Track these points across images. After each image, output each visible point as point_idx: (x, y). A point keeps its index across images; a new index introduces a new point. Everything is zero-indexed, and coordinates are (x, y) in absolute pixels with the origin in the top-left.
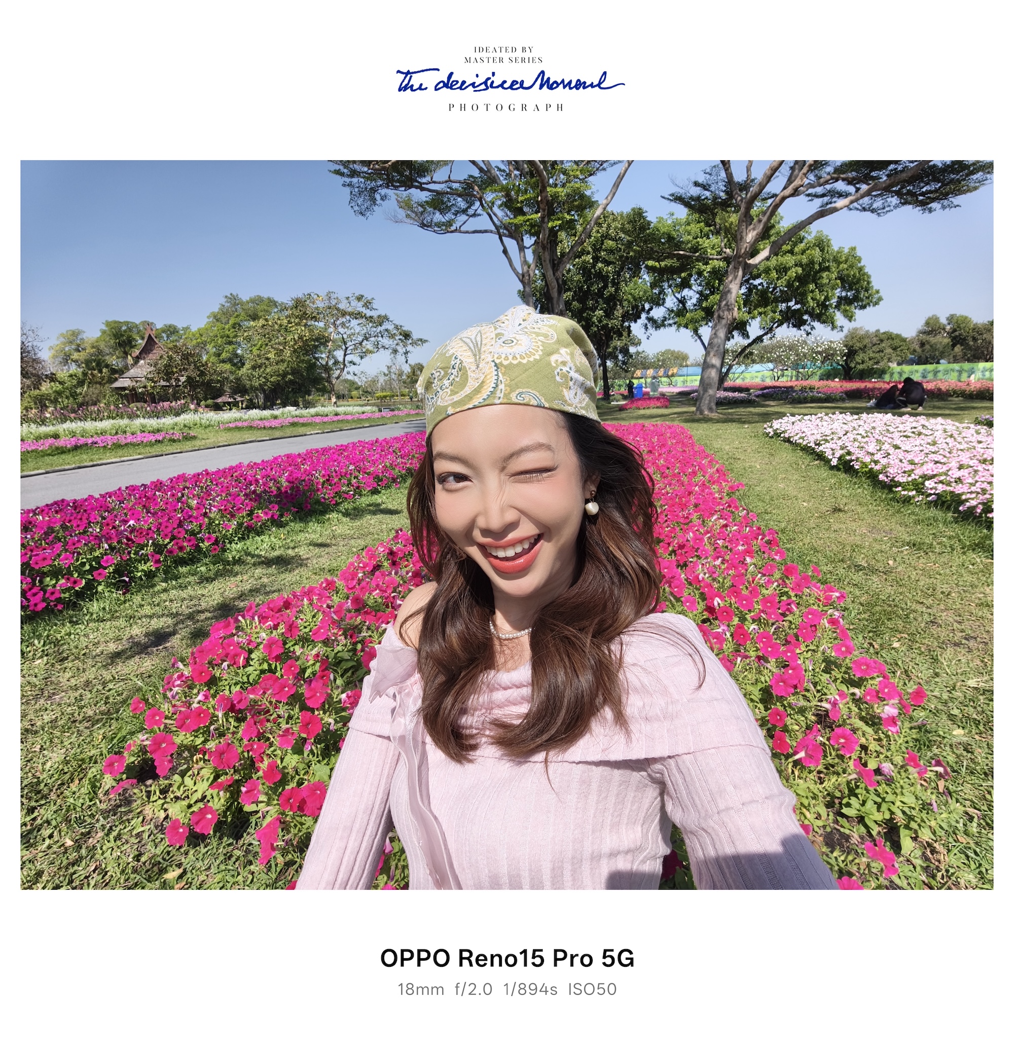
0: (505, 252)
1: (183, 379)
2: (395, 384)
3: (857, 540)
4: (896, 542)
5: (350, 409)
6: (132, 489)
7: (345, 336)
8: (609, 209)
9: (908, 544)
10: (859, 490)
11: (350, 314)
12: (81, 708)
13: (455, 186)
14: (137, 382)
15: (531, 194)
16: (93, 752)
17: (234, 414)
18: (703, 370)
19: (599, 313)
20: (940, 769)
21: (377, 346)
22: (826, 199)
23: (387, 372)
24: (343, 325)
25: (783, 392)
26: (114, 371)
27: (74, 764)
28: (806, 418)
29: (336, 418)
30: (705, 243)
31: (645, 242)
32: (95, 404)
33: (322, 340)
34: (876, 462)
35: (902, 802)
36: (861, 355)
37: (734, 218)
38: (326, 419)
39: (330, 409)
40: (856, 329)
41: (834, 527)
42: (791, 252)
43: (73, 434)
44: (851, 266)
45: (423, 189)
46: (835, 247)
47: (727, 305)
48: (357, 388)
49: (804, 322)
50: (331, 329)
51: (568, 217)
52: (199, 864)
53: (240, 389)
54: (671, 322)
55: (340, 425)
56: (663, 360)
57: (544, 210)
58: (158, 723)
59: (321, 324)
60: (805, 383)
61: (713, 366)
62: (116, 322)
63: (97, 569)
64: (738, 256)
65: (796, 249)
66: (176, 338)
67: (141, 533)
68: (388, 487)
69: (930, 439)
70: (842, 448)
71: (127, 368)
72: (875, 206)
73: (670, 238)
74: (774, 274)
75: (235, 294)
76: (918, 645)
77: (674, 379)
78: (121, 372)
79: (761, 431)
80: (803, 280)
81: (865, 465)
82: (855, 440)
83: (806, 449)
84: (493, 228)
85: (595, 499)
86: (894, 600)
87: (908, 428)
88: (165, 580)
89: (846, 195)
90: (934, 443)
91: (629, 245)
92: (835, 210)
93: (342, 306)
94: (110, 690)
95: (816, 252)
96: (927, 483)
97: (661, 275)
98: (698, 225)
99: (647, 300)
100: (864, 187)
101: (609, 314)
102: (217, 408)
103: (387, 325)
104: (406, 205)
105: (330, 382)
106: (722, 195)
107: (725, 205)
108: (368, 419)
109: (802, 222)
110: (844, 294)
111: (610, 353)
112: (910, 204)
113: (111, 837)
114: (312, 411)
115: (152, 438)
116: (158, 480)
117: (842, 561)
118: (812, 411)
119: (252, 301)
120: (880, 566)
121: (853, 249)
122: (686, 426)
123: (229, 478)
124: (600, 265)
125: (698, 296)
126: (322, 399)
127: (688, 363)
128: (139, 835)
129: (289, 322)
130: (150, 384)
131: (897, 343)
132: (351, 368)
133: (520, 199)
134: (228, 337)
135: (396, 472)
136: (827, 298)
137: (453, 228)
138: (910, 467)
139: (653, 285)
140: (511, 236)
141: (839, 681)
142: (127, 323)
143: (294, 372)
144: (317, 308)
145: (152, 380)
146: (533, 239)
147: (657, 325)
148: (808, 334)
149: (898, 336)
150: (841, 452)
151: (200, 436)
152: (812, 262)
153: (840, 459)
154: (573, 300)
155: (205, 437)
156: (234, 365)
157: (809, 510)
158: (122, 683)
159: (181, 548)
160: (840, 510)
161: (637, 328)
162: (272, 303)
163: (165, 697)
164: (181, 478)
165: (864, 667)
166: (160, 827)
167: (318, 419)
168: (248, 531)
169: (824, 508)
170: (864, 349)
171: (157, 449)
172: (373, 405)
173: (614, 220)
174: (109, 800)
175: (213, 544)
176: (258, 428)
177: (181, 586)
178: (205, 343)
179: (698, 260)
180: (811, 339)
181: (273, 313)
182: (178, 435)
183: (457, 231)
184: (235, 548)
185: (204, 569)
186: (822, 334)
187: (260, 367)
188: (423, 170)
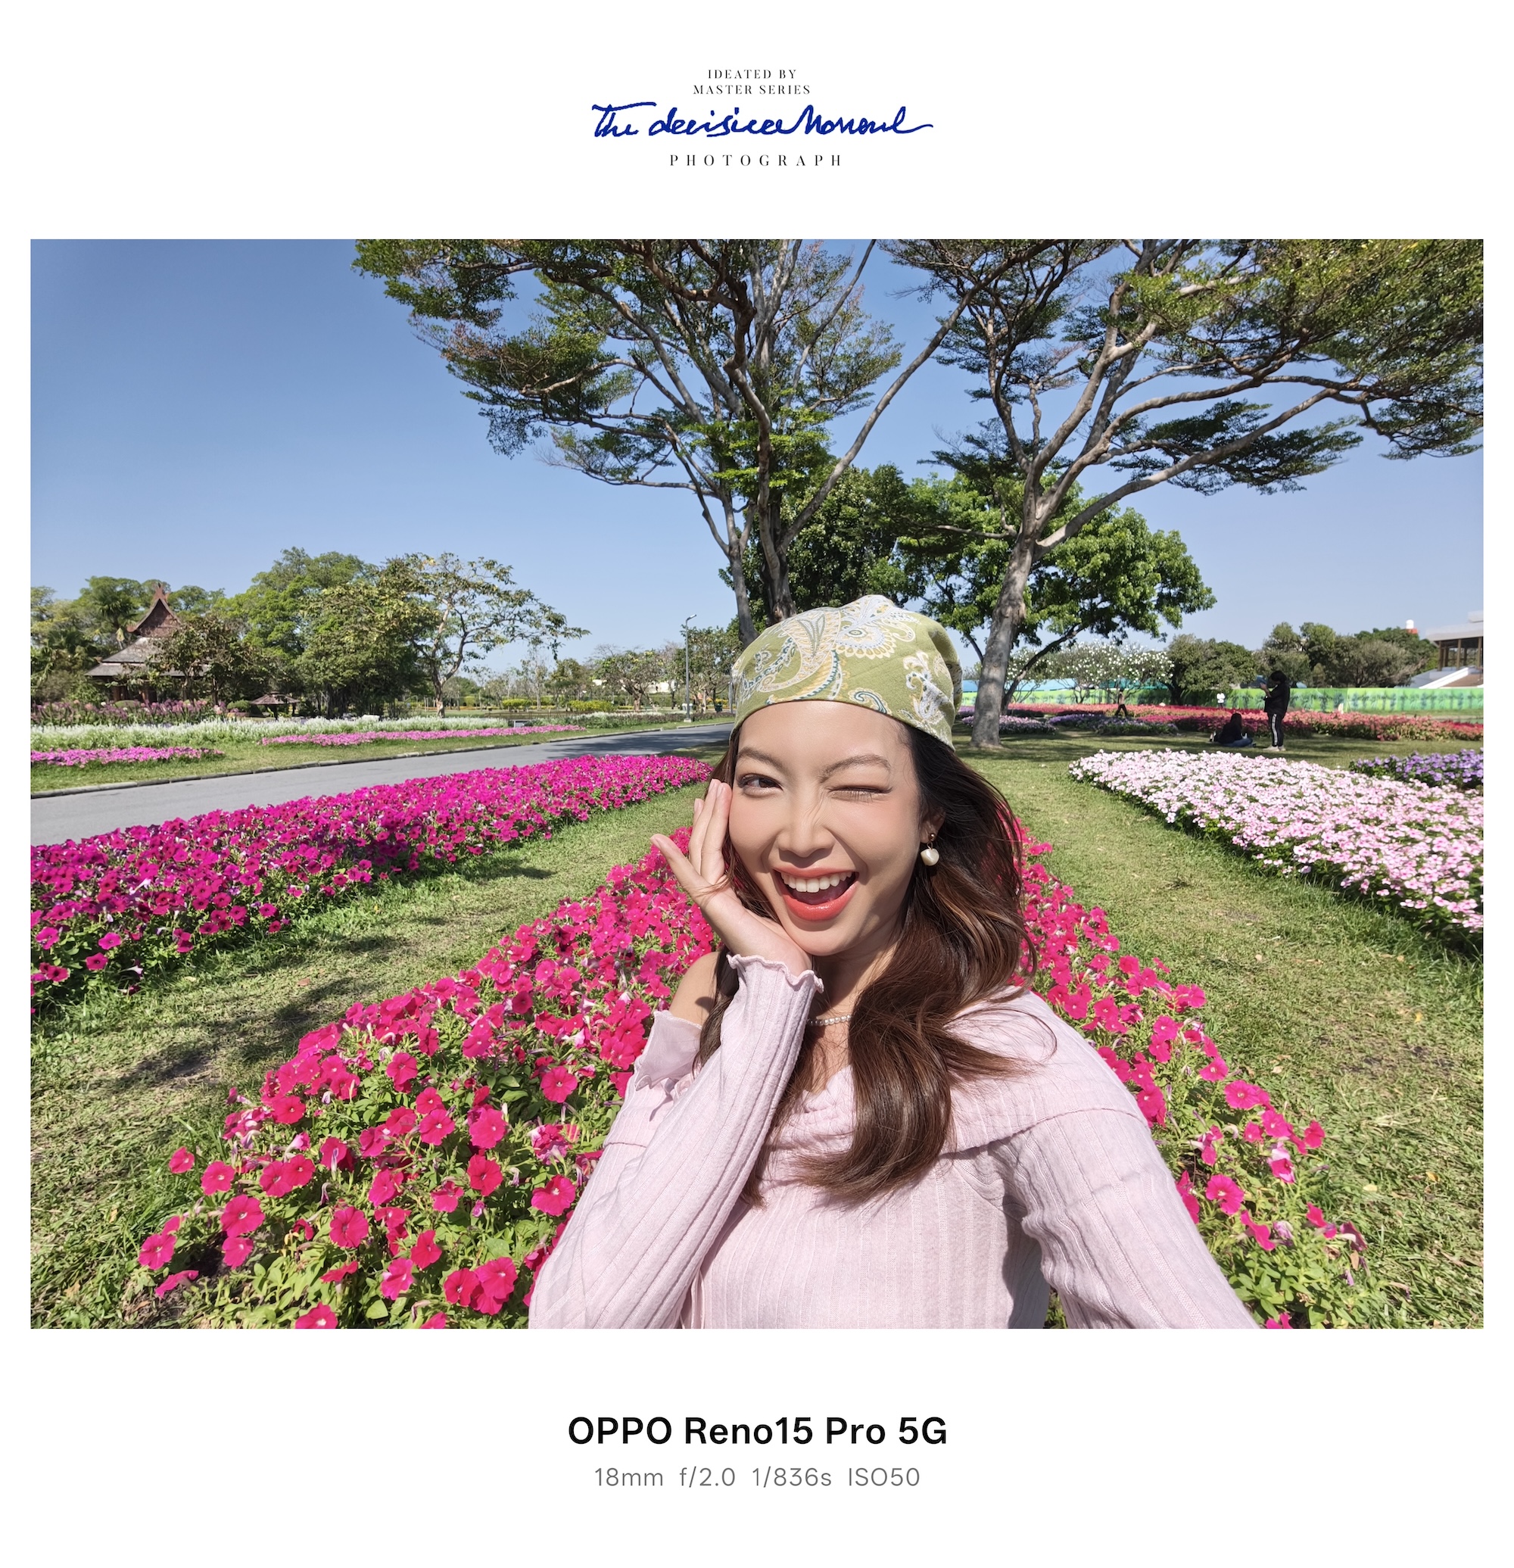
0: (706, 514)
1: (207, 668)
2: (533, 687)
3: (1212, 926)
4: (1262, 929)
5: (465, 721)
6: (137, 831)
7: (465, 617)
8: (853, 465)
9: (1279, 932)
10: (1207, 858)
11: (476, 587)
13: (636, 421)
14: (132, 669)
15: (746, 441)
16: (104, 1237)
17: (284, 723)
18: (980, 686)
20: (1352, 1237)
21: (512, 633)
22: (1138, 470)
23: (521, 670)
24: (463, 601)
25: (1090, 719)
26: (94, 652)
27: (72, 1257)
28: (1129, 755)
29: (443, 734)
30: (980, 516)
31: (899, 511)
32: (59, 699)
33: (428, 623)
34: (1227, 819)
35: (1307, 1277)
36: (1193, 672)
37: (1019, 487)
38: (428, 735)
39: (433, 720)
40: (1184, 637)
41: (1179, 908)
42: (1095, 533)
44: (1174, 556)
45: (593, 425)
46: (1152, 530)
47: (1009, 599)
48: (474, 691)
49: (1113, 627)
50: (445, 606)
51: (797, 476)
53: (293, 686)
55: (449, 745)
57: (764, 464)
58: (222, 1186)
59: (429, 598)
61: (993, 680)
62: (107, 579)
63: (90, 953)
64: (1024, 536)
65: (1101, 530)
66: (200, 607)
67: (163, 899)
68: (533, 838)
69: (1295, 790)
70: (1181, 799)
71: (116, 649)
72: (1200, 481)
73: (932, 509)
74: (1073, 561)
75: (299, 548)
76: (1306, 1070)
78: (105, 653)
79: (1064, 772)
80: (1111, 569)
81: (1212, 823)
82: (1196, 788)
83: (1130, 799)
84: (690, 482)
85: (935, 844)
86: (1268, 1009)
87: (1265, 774)
88: (195, 973)
89: (1162, 466)
90: (1301, 796)
91: (876, 514)
92: (1151, 484)
93: (464, 574)
94: (118, 1142)
95: (1128, 536)
96: (1296, 849)
97: (918, 556)
98: (970, 493)
99: (899, 588)
100: (1185, 458)
102: (255, 712)
103: (527, 606)
104: (568, 443)
105: (435, 680)
106: (1002, 455)
107: (1004, 468)
108: (493, 737)
109: (1108, 496)
110: (1165, 591)
112: (1243, 481)
114: (407, 722)
115: (154, 756)
116: (177, 820)
117: (1194, 954)
118: (1133, 746)
119: (324, 559)
120: (1245, 962)
121: (1176, 534)
123: (292, 819)
124: (835, 538)
125: (969, 585)
126: (419, 704)
129: (382, 593)
130: (152, 674)
131: (1238, 657)
132: (472, 663)
133: (732, 445)
134: (283, 609)
135: (546, 816)
136: (1144, 595)
137: (633, 478)
138: (1271, 827)
139: (909, 569)
140: (715, 494)
141: (1208, 1116)
142: (124, 581)
143: (381, 664)
144: (425, 575)
145: (157, 667)
146: (747, 500)
148: (1119, 643)
149: (1240, 648)
150: (1180, 804)
151: (229, 754)
152: (1122, 548)
153: (1178, 813)
154: (798, 582)
155: (238, 756)
156: (288, 650)
157: (1142, 884)
158: (137, 1132)
159: (224, 924)
160: (1184, 885)
162: (355, 563)
164: (216, 817)
165: (1241, 1095)
167: (414, 735)
168: (326, 900)
169: (1162, 882)
170: (1195, 664)
171: (160, 773)
172: (499, 716)
173: (855, 480)
174: (140, 1310)
175: (271, 919)
176: (323, 746)
177: (220, 981)
178: (245, 617)
179: (971, 538)
180: (1124, 648)
181: (356, 579)
182: (194, 752)
183: (637, 481)
184: (305, 925)
185: (256, 956)
186: (1138, 643)
187: (328, 655)
188: (594, 400)
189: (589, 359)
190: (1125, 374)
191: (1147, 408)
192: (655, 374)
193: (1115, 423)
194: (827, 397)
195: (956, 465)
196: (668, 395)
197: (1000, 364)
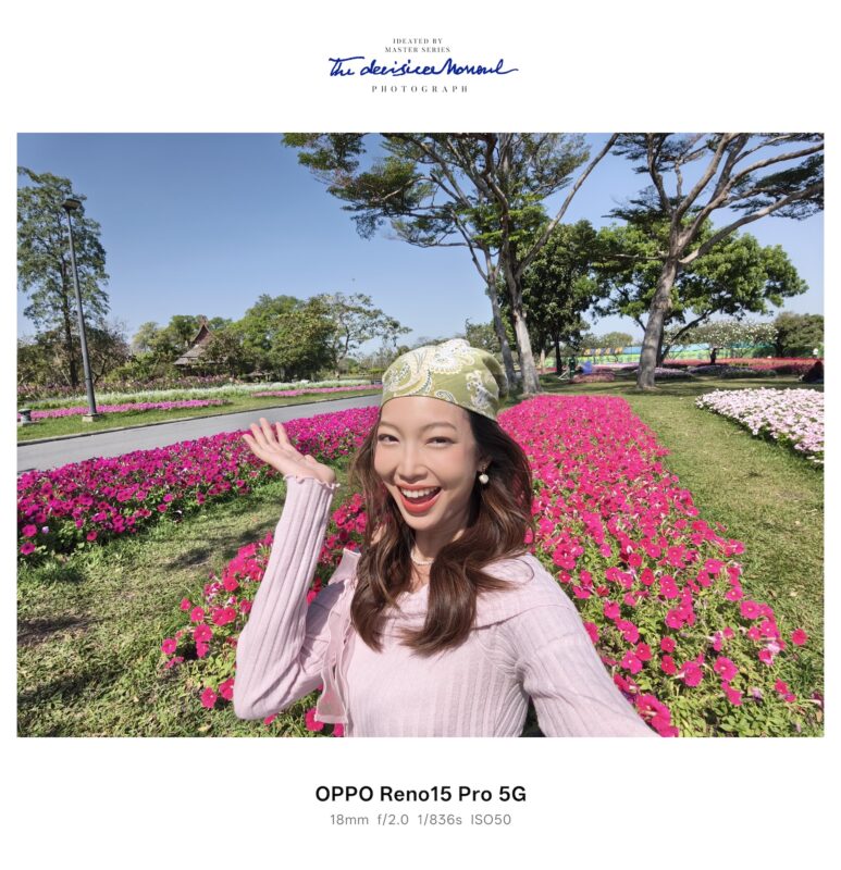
0: (475, 259)
1: (225, 359)
2: (385, 362)
3: (769, 502)
4: (805, 504)
5: (349, 382)
6: (186, 443)
7: (348, 326)
8: (561, 222)
9: (816, 507)
10: (777, 458)
11: (353, 309)
12: (146, 605)
13: (437, 210)
14: (192, 360)
15: (495, 215)
16: (153, 637)
17: (262, 386)
18: (642, 351)
19: (553, 304)
20: (818, 702)
21: (372, 332)
22: (749, 209)
23: (379, 353)
24: (347, 318)
25: (717, 369)
26: (175, 353)
27: (141, 645)
28: (733, 392)
29: (338, 389)
30: (643, 247)
31: (591, 248)
32: (161, 377)
33: (330, 329)
34: (793, 433)
35: (771, 723)
36: (792, 335)
37: (666, 227)
38: (330, 390)
39: (334, 382)
40: (785, 314)
41: (749, 490)
42: (721, 251)
43: (145, 400)
44: (777, 262)
45: (411, 215)
46: (762, 245)
47: (661, 296)
48: (356, 365)
49: (736, 309)
50: (338, 321)
51: (525, 232)
52: (223, 723)
53: (267, 366)
54: (615, 310)
55: (341, 395)
56: (610, 342)
57: (505, 228)
58: (199, 618)
59: (331, 317)
60: (739, 360)
61: (651, 347)
62: (179, 317)
63: (160, 503)
64: (670, 257)
65: (725, 249)
66: (222, 327)
67: (192, 478)
70: (763, 420)
71: (185, 351)
72: (795, 211)
73: (613, 243)
74: (706, 270)
75: (266, 294)
76: (814, 596)
77: (620, 357)
78: (181, 353)
79: (692, 403)
80: (732, 274)
81: (782, 435)
82: (776, 413)
83: (731, 420)
84: (465, 241)
85: (487, 473)
86: (795, 556)
88: (206, 514)
89: (768, 204)
91: (577, 251)
92: (757, 217)
93: (347, 304)
94: (165, 594)
95: (745, 251)
97: (605, 273)
98: (637, 233)
99: (594, 293)
100: (783, 197)
101: (561, 305)
102: (249, 380)
103: (380, 318)
104: (400, 226)
105: (334, 360)
106: (656, 208)
107: (658, 216)
108: (363, 390)
109: (730, 226)
110: (772, 284)
111: (563, 336)
113: (164, 698)
114: (321, 383)
115: (201, 404)
116: (204, 437)
117: (753, 519)
118: (741, 385)
119: (279, 299)
120: (787, 525)
121: (779, 247)
122: (627, 398)
124: (553, 266)
125: (638, 289)
126: (328, 374)
127: (632, 343)
128: (182, 699)
129: (307, 316)
130: (201, 362)
132: (352, 351)
133: (487, 219)
134: (260, 327)
136: (756, 289)
137: (434, 242)
139: (599, 281)
140: (479, 247)
141: (729, 620)
142: (187, 317)
143: (309, 353)
144: (328, 305)
145: (203, 359)
146: (497, 250)
147: (603, 312)
148: (739, 319)
150: (762, 424)
151: (236, 403)
152: (740, 259)
153: (760, 429)
154: (531, 294)
155: (239, 403)
156: (264, 348)
157: (727, 474)
158: (174, 589)
159: (219, 490)
160: (756, 475)
161: (586, 316)
162: (294, 301)
163: (204, 600)
164: (222, 436)
165: (750, 609)
166: (197, 695)
167: (324, 390)
169: (741, 473)
170: (794, 330)
171: (203, 412)
172: (368, 378)
173: (565, 230)
174: (163, 672)
175: (242, 488)
176: (280, 397)
177: (217, 518)
178: (242, 332)
179: (637, 260)
180: (744, 322)
181: (295, 309)
182: (219, 402)
183: (436, 244)
184: (258, 490)
185: (234, 506)
186: (752, 319)
187: (283, 349)
188: (411, 201)
189: (408, 178)
190: (741, 147)
191: (755, 168)
192: (444, 183)
193: (732, 180)
194: (544, 183)
195: (626, 218)
196: (451, 194)
197: (655, 151)
